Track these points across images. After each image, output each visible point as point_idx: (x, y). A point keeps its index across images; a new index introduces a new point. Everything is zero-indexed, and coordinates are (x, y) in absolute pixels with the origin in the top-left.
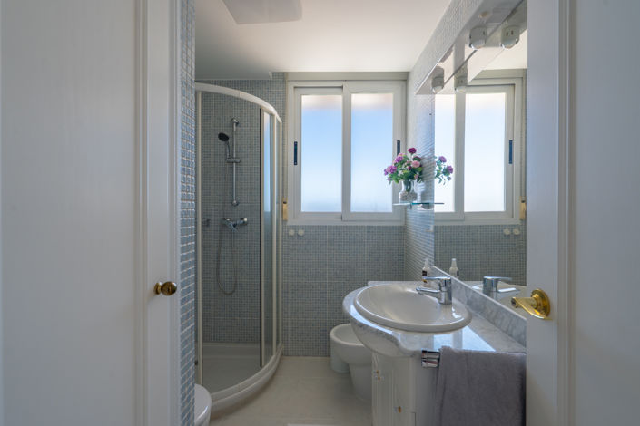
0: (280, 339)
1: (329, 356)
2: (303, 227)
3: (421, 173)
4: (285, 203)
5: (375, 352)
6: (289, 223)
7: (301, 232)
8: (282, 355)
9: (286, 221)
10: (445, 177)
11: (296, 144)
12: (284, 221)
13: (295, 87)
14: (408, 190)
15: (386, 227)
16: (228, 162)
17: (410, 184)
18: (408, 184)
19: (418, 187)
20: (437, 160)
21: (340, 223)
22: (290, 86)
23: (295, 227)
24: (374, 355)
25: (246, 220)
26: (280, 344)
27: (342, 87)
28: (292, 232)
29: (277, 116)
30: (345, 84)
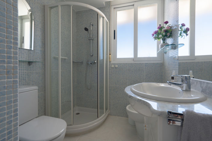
0: (108, 108)
1: (128, 117)
2: (117, 64)
3: (171, 34)
4: (110, 54)
5: (145, 116)
6: (112, 62)
7: (117, 66)
8: (109, 115)
9: (111, 62)
10: (185, 34)
11: (115, 31)
12: (110, 62)
13: (114, 8)
14: (164, 42)
15: (154, 63)
16: (89, 40)
17: (165, 39)
18: (164, 40)
19: (169, 41)
20: (180, 26)
21: (133, 62)
22: (112, 8)
23: (114, 64)
24: (145, 118)
25: (95, 61)
26: (108, 110)
27: (134, 5)
28: (113, 66)
29: (105, 18)
30: (135, 4)
